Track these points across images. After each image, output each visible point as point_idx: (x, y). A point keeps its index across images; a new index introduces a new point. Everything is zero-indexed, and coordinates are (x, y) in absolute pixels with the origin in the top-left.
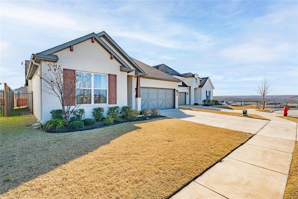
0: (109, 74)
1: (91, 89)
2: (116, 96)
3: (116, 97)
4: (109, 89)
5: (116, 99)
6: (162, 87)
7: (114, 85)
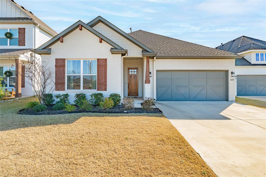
0: (98, 59)
1: (80, 75)
2: (106, 81)
3: (106, 83)
4: (98, 75)
5: (106, 85)
6: (196, 69)
7: (104, 70)
